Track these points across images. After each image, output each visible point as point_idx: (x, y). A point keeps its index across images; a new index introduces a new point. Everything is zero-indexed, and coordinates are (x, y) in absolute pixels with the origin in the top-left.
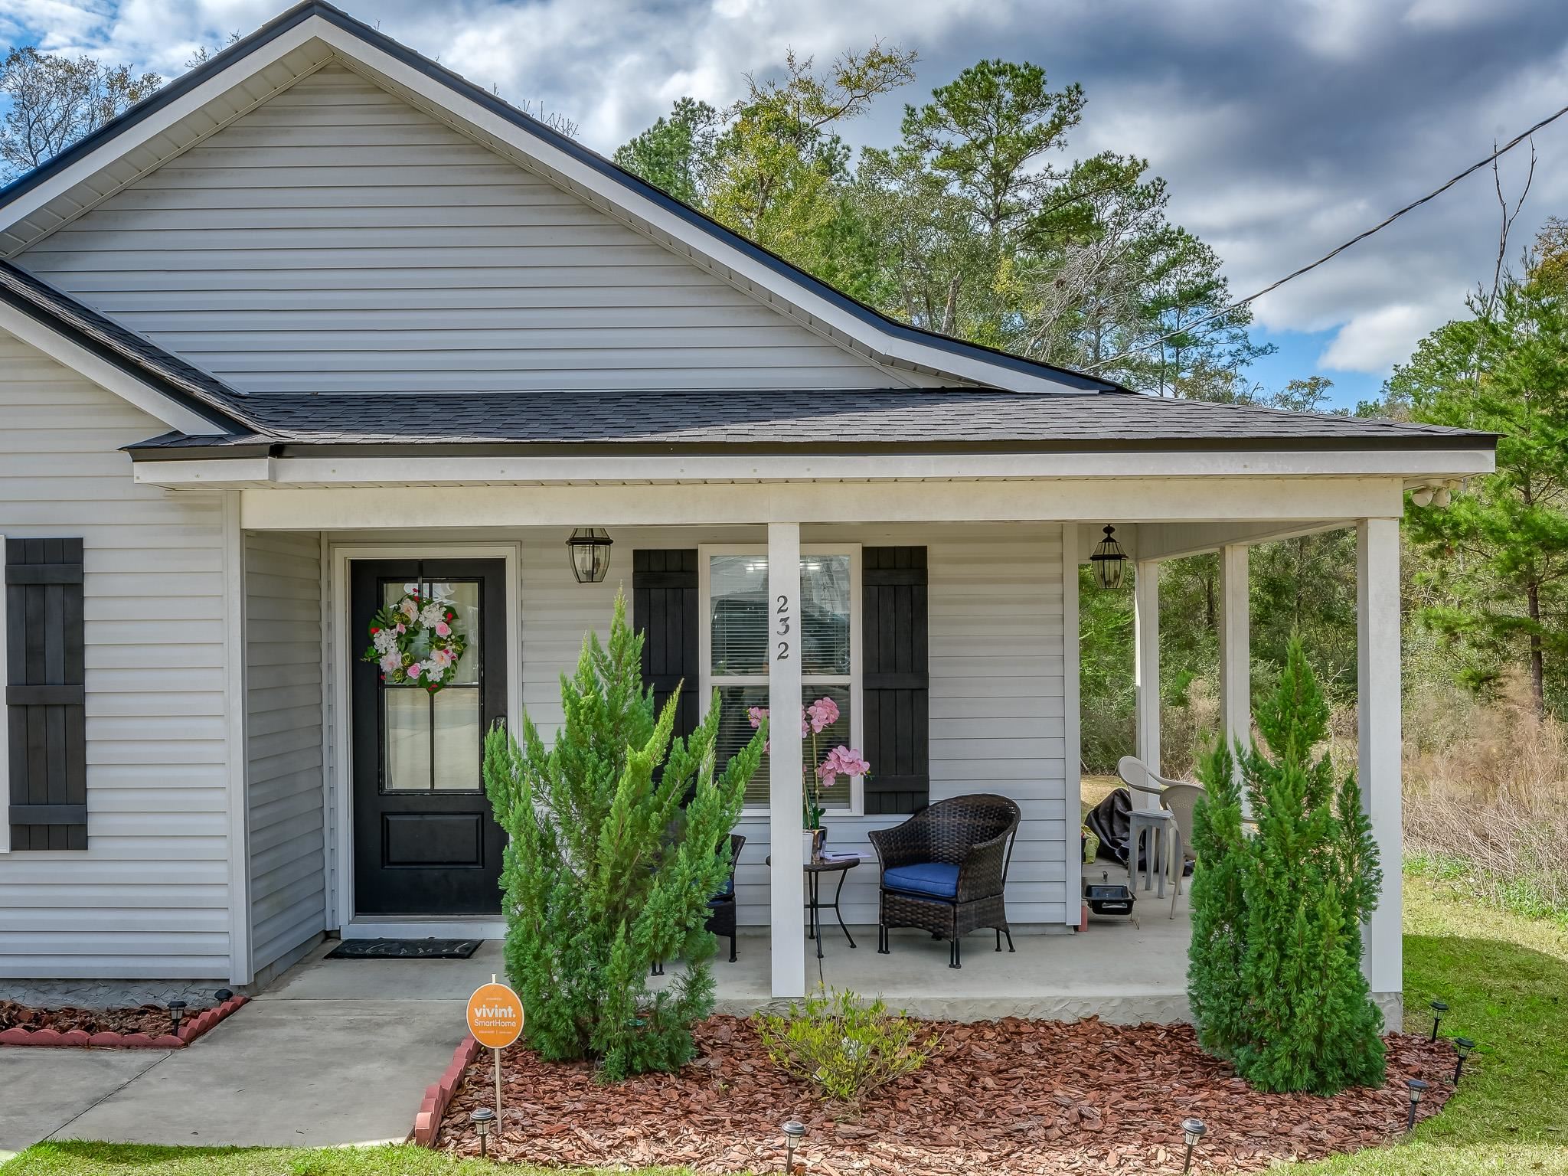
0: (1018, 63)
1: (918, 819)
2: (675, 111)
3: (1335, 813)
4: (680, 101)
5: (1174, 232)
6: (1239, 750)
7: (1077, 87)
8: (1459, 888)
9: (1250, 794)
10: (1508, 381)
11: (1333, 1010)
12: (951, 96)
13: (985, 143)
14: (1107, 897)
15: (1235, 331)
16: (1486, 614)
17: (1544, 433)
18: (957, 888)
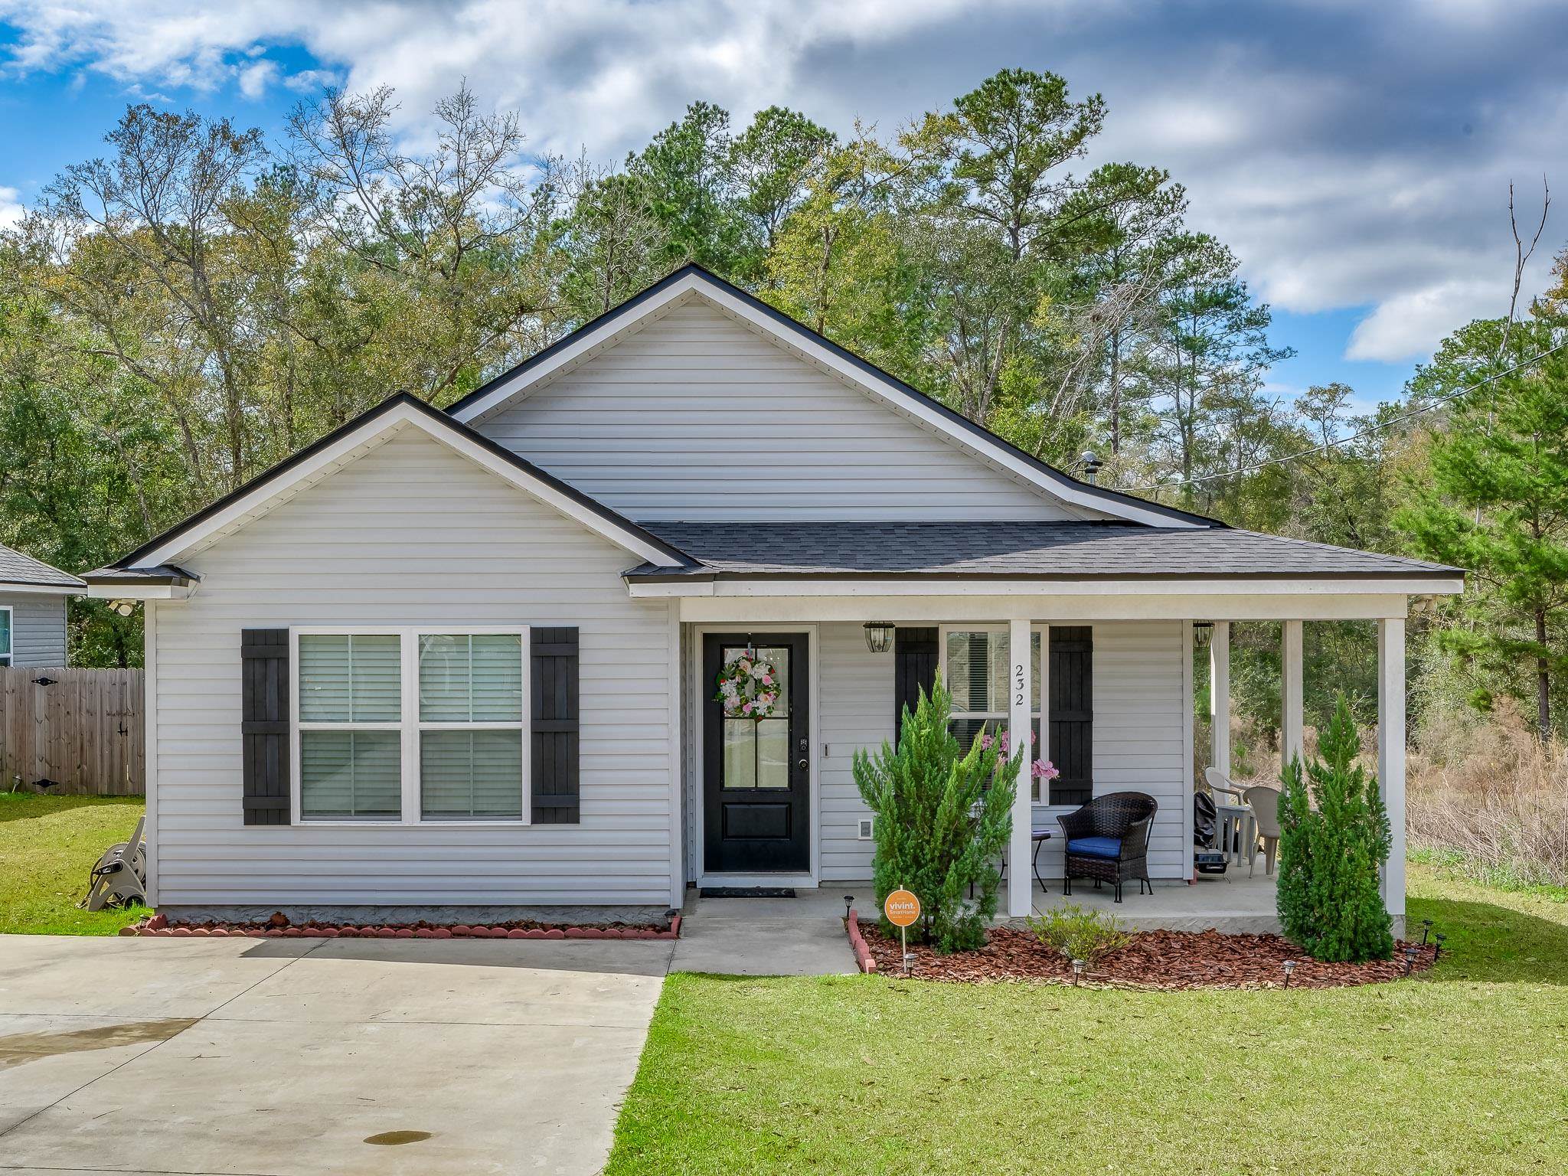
0: (1040, 72)
1: (1086, 808)
2: (688, 114)
3: (1365, 801)
4: (693, 105)
5: (1193, 238)
6: (1306, 763)
7: (1099, 97)
8: (1455, 871)
9: (1313, 789)
10: (1518, 422)
11: (1363, 913)
12: (972, 104)
13: (1006, 152)
14: (1210, 861)
15: (1253, 333)
16: (1496, 639)
17: (1550, 470)
18: (1120, 852)
